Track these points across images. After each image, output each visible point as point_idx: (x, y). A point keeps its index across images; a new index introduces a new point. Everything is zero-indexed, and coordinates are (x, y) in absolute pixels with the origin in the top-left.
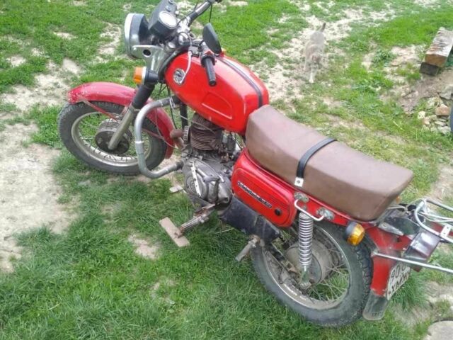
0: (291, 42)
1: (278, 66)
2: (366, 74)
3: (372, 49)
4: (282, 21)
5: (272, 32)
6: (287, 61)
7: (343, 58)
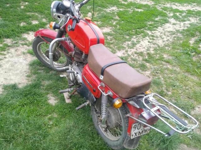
0: (158, 28)
1: (147, 38)
2: (189, 46)
3: (197, 36)
4: (157, 19)
5: (150, 23)
6: (152, 36)
7: (181, 38)
